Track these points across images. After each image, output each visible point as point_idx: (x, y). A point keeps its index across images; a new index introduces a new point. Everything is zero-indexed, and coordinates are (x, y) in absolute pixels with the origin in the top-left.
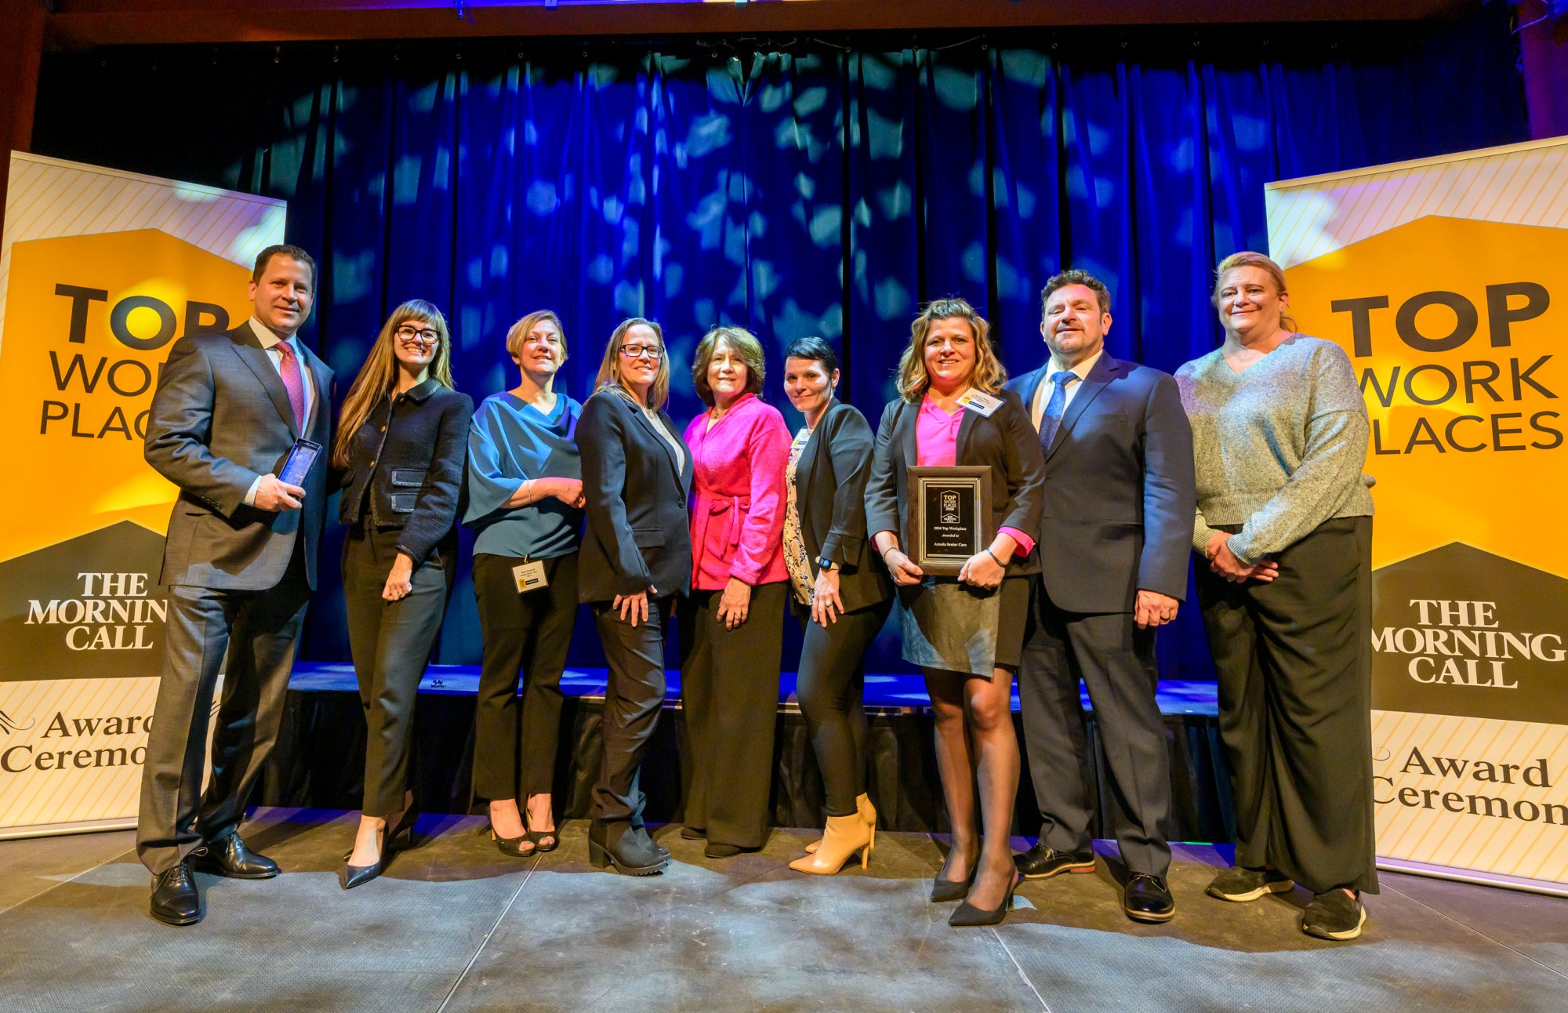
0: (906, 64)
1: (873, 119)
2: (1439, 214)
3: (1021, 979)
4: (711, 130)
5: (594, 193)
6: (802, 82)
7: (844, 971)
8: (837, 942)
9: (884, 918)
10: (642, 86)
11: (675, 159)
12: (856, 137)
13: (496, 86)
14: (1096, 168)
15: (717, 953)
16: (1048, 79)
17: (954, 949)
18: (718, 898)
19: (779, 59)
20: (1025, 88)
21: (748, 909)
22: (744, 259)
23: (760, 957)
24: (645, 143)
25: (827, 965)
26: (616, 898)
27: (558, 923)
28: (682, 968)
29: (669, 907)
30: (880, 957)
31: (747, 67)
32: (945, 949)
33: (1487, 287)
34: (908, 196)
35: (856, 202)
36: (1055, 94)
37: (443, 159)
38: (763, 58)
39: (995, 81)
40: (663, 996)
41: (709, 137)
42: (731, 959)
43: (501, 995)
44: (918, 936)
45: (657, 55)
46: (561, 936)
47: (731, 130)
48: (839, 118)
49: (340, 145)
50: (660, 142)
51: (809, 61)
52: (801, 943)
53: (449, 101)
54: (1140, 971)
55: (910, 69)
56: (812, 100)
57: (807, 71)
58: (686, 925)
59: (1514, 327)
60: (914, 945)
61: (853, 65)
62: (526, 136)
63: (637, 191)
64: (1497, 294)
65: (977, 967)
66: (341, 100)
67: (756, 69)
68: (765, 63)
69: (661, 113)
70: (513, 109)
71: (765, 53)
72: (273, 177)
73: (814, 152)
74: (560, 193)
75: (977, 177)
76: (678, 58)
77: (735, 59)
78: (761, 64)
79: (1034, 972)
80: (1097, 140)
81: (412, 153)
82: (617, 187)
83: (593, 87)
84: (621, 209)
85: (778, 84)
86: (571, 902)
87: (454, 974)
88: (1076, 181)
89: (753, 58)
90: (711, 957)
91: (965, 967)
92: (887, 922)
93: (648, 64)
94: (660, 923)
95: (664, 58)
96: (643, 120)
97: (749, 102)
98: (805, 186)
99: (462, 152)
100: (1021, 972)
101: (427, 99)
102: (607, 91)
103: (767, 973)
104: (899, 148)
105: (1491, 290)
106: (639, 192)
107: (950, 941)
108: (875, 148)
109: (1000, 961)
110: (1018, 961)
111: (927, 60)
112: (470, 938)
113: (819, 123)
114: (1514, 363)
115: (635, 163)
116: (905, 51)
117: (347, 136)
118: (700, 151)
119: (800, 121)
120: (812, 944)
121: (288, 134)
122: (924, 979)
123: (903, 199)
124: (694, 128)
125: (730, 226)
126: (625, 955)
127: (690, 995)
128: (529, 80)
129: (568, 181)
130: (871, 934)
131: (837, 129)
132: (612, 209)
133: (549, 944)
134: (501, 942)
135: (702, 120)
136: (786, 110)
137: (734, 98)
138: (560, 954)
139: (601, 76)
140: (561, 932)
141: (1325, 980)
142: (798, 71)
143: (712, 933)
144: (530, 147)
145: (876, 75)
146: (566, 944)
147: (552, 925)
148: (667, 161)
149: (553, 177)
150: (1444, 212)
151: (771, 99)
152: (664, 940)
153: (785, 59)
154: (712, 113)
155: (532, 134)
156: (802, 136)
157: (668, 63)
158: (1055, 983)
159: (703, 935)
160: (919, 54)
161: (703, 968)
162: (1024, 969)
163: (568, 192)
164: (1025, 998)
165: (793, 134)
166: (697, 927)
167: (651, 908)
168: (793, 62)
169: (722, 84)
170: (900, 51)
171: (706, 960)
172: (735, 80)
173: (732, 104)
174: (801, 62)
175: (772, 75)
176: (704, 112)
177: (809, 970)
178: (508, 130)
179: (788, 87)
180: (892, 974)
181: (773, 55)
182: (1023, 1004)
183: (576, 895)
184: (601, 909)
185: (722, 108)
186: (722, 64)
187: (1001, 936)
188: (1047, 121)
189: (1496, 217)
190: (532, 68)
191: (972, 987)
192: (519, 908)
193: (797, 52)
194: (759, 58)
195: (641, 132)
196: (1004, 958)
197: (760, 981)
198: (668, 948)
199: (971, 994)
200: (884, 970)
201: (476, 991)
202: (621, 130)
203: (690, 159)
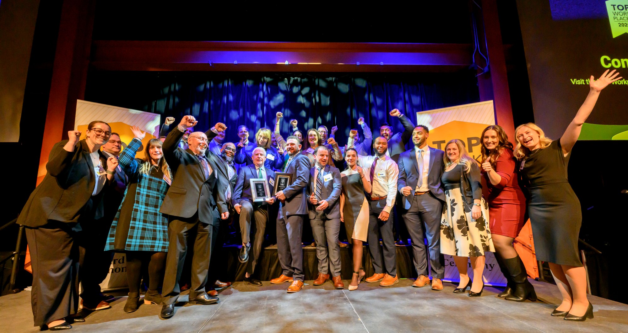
0: (330, 81)
1: (322, 96)
2: (457, 120)
3: (354, 312)
4: (280, 98)
5: (248, 114)
6: (303, 86)
7: (310, 313)
8: (310, 307)
9: (322, 300)
10: (261, 86)
11: (270, 106)
12: (318, 100)
13: (221, 85)
14: (379, 108)
15: (277, 311)
16: (366, 86)
17: (338, 306)
18: (280, 298)
19: (297, 79)
20: (360, 88)
21: (287, 300)
22: (288, 131)
23: (288, 311)
24: (262, 101)
25: (305, 312)
26: (252, 300)
27: (235, 307)
28: (268, 315)
29: (266, 301)
30: (319, 309)
31: (289, 81)
32: (337, 306)
33: (468, 138)
34: (330, 115)
35: (318, 117)
36: (368, 90)
37: (206, 105)
38: (293, 79)
39: (353, 86)
40: (262, 322)
41: (279, 100)
42: (280, 312)
43: (217, 324)
44: (329, 304)
45: (265, 78)
46: (236, 310)
47: (285, 98)
48: (313, 95)
49: (177, 100)
50: (266, 100)
51: (305, 80)
52: (300, 307)
53: (207, 88)
54: (383, 308)
55: (331, 82)
56: (306, 90)
57: (305, 82)
58: (271, 305)
59: (473, 147)
60: (328, 306)
61: (317, 81)
62: (229, 98)
63: (260, 113)
64: (469, 140)
65: (343, 310)
66: (177, 88)
67: (291, 82)
68: (294, 80)
69: (266, 93)
70: (226, 90)
71: (294, 77)
72: (157, 109)
73: (307, 104)
74: (239, 114)
75: (348, 110)
76: (270, 78)
77: (286, 79)
78: (293, 80)
79: (357, 310)
80: (379, 101)
81: (198, 103)
82: (254, 112)
83: (248, 86)
84: (256, 118)
85: (297, 86)
86: (239, 301)
87: (206, 321)
88: (374, 112)
89: (290, 79)
90: (275, 312)
91: (340, 310)
92: (323, 301)
93: (263, 80)
94: (263, 305)
95: (267, 78)
96: (261, 94)
97: (290, 90)
98: (304, 114)
99: (212, 102)
100: (354, 310)
101: (202, 88)
102: (252, 87)
103: (290, 315)
104: (328, 103)
105: (468, 139)
106: (260, 114)
107: (338, 304)
108: (323, 103)
109: (350, 308)
110: (354, 308)
111: (335, 80)
112: (211, 312)
113: (308, 97)
114: (474, 156)
115: (259, 106)
116: (330, 78)
117: (179, 98)
118: (277, 104)
119: (303, 96)
120: (302, 307)
121: (162, 97)
122: (330, 313)
123: (329, 116)
124: (275, 98)
125: (285, 122)
126: (252, 313)
127: (269, 321)
128: (230, 83)
129: (241, 110)
130: (318, 304)
131: (312, 99)
132: (253, 118)
133: (233, 312)
134: (219, 312)
135: (278, 95)
136: (299, 93)
137: (286, 89)
138: (235, 314)
139: (249, 83)
140: (236, 309)
141: (427, 307)
142: (302, 82)
143: (277, 306)
144: (230, 102)
145: (323, 84)
146: (237, 311)
147: (233, 307)
148: (268, 106)
149: (237, 109)
150: (458, 120)
151: (295, 90)
152: (264, 309)
153: (299, 79)
154: (280, 93)
155: (231, 98)
156: (303, 100)
157: (268, 79)
158: (362, 312)
159: (274, 307)
160: (334, 79)
161: (273, 315)
162: (355, 309)
163: (241, 114)
164: (354, 316)
165: (301, 99)
166: (273, 305)
167: (261, 302)
168: (301, 80)
169: (282, 86)
170: (329, 78)
171: (274, 313)
172: (286, 84)
173: (285, 91)
174: (303, 80)
175: (296, 83)
176: (278, 93)
177: (301, 313)
178: (224, 96)
179: (300, 87)
180: (322, 313)
181: (296, 78)
182: (354, 317)
183: (241, 300)
184: (248, 302)
185: (283, 92)
186: (282, 80)
187: (351, 302)
188: (366, 96)
189: (469, 121)
190: (231, 80)
191: (341, 314)
192: (225, 304)
193: (302, 78)
194: (292, 79)
195: (260, 98)
196: (351, 307)
197: (288, 316)
198: (264, 311)
199: (341, 316)
200: (320, 312)
201: (211, 324)
202: (255, 97)
203: (274, 106)
